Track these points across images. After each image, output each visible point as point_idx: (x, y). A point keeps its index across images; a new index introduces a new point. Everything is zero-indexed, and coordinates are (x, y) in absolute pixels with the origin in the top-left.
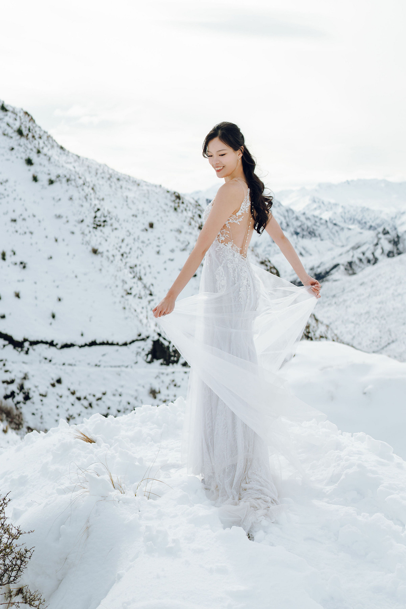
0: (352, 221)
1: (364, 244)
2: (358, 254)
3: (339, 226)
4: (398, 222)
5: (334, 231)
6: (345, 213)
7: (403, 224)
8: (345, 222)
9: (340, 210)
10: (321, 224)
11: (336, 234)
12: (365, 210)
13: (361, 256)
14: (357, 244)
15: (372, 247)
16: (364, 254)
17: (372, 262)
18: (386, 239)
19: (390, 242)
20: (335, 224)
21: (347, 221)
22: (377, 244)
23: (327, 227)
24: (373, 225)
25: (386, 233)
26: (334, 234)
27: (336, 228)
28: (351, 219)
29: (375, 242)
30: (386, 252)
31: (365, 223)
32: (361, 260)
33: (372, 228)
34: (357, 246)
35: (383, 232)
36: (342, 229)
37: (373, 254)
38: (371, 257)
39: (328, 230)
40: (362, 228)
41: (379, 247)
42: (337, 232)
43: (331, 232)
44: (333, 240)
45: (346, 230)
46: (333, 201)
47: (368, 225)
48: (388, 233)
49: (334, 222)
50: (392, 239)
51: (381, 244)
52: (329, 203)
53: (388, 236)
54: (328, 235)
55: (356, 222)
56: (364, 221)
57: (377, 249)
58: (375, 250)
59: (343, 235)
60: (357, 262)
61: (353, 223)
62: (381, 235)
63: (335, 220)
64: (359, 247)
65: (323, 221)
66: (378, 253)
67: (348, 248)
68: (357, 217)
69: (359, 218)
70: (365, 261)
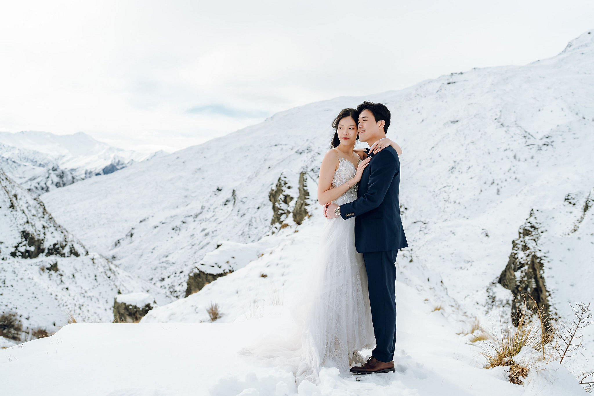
0: (26, 160)
1: (39, 177)
2: (34, 184)
3: (17, 163)
4: (60, 162)
5: (13, 166)
6: (21, 154)
7: (63, 163)
8: (21, 160)
9: (16, 152)
10: (3, 161)
11: (15, 169)
12: (35, 152)
13: (37, 185)
14: (33, 177)
15: (45, 180)
16: (39, 184)
17: (45, 189)
18: (55, 174)
19: (57, 176)
20: (14, 162)
21: (22, 159)
22: (48, 177)
23: (8, 164)
24: (42, 163)
25: (54, 170)
26: (13, 169)
27: (15, 164)
28: (25, 159)
29: (47, 176)
30: (55, 183)
31: (36, 162)
32: (37, 188)
33: (42, 166)
34: (33, 178)
35: (52, 169)
36: (20, 165)
37: (45, 184)
38: (44, 186)
39: (8, 166)
40: (34, 165)
41: (50, 179)
42: (16, 167)
43: (11, 167)
44: (12, 173)
45: (22, 167)
46: (11, 145)
47: (38, 163)
48: (56, 170)
49: (13, 160)
50: (59, 174)
51: (51, 177)
52: (9, 146)
53: (56, 172)
54: (9, 169)
55: (29, 161)
56: (35, 160)
57: (48, 181)
58: (47, 181)
59: (20, 170)
60: (34, 189)
61: (27, 162)
62: (51, 172)
63: (13, 158)
64: (35, 179)
65: (4, 159)
66: (49, 184)
67: (27, 179)
68: (29, 157)
69: (32, 158)
70: (40, 189)
